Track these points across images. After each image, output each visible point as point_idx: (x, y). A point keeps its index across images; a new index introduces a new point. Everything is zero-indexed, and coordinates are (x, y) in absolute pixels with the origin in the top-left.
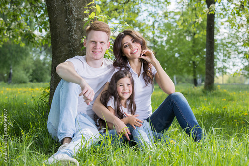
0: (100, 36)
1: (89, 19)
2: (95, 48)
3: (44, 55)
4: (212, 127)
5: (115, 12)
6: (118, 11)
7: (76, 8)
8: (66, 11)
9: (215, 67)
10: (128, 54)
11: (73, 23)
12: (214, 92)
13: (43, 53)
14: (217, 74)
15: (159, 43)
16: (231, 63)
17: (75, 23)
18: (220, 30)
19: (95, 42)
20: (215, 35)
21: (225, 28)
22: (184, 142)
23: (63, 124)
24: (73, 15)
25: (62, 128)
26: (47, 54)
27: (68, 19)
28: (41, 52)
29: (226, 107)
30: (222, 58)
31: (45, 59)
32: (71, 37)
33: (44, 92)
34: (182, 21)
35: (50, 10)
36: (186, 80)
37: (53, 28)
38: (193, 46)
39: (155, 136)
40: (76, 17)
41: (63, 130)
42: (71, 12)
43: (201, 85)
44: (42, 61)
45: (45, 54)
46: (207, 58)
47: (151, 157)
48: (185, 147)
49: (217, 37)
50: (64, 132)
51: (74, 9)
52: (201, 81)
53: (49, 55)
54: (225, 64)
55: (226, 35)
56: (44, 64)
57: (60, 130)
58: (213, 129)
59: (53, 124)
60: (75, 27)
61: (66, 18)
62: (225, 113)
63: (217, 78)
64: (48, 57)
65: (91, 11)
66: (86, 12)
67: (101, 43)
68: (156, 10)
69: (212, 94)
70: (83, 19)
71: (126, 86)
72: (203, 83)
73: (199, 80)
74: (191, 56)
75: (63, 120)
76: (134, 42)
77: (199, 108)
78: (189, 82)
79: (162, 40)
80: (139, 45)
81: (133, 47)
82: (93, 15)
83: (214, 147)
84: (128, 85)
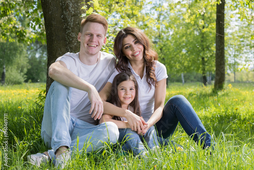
1: (87, 15)
3: (40, 53)
4: (222, 133)
5: (116, 5)
6: (119, 4)
7: (73, 3)
8: (62, 7)
9: (226, 64)
10: (128, 56)
11: (69, 20)
12: (225, 91)
13: (38, 50)
14: (229, 72)
15: (165, 38)
16: (244, 58)
17: (72, 20)
18: (231, 23)
20: (225, 29)
21: (236, 21)
22: (192, 149)
23: (57, 133)
24: (69, 10)
25: (57, 136)
26: (43, 51)
27: (65, 15)
28: (36, 50)
29: (238, 107)
30: (234, 54)
31: (41, 57)
32: (68, 35)
33: (40, 95)
34: (189, 14)
35: (44, 5)
36: (195, 78)
37: (48, 25)
38: (202, 41)
39: (161, 143)
40: (73, 13)
41: (57, 139)
42: (67, 7)
43: (210, 83)
44: (38, 60)
45: (41, 52)
46: (217, 54)
47: (156, 166)
48: (193, 154)
49: (228, 31)
51: (71, 5)
52: (211, 78)
53: (45, 53)
54: (237, 60)
55: (237, 28)
56: (40, 62)
57: (55, 139)
58: (223, 135)
60: (72, 24)
61: (63, 14)
62: (237, 115)
63: (228, 74)
64: (44, 55)
65: (89, 7)
66: (84, 8)
67: (98, 36)
68: (160, 2)
69: (223, 93)
70: (81, 15)
71: (128, 90)
72: (213, 82)
73: (208, 78)
74: (200, 51)
75: (57, 128)
76: (135, 43)
77: (209, 109)
78: (198, 81)
79: (168, 34)
80: (141, 47)
81: (135, 49)
82: (90, 11)
83: (224, 155)
84: (131, 89)
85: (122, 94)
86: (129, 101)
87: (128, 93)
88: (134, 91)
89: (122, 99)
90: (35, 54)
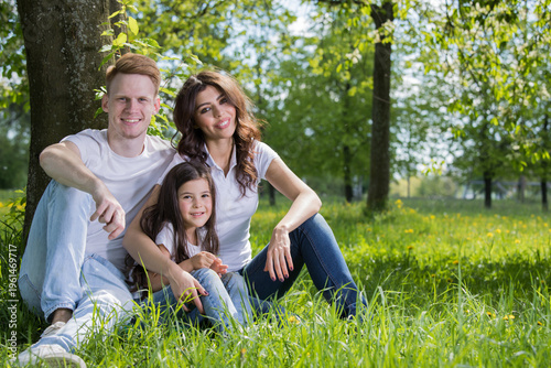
0: (137, 85)
1: (114, 47)
2: (127, 111)
3: (17, 130)
4: (380, 288)
5: (174, 36)
6: (180, 34)
7: (86, 25)
8: (63, 30)
9: (392, 161)
10: (207, 128)
11: (77, 57)
12: (389, 214)
13: (14, 124)
14: (396, 176)
15: (271, 105)
16: (428, 151)
17: (83, 58)
18: (405, 78)
19: (128, 100)
20: (391, 90)
21: (414, 75)
22: (319, 320)
23: (54, 281)
24: (78, 38)
25: (52, 287)
26: (23, 126)
27: (68, 48)
28: (9, 123)
29: (413, 245)
30: (408, 140)
31: (18, 138)
32: (74, 88)
33: (14, 208)
34: (321, 58)
35: (27, 27)
36: (329, 187)
37: (34, 69)
38: (345, 114)
39: (256, 307)
40: (85, 43)
41: (53, 293)
42: (73, 33)
43: (359, 199)
44: (13, 144)
45: (19, 127)
46: (374, 139)
47: (244, 351)
48: (321, 330)
49: (398, 95)
50: (56, 296)
51: (81, 27)
52: (360, 189)
53: (28, 129)
54: (414, 154)
55: (416, 90)
56: (16, 148)
57: (48, 293)
58: (381, 292)
59: (32, 279)
60: (82, 65)
61: (64, 45)
62: (411, 259)
63: (397, 183)
64: (25, 134)
65: (117, 32)
66: (106, 33)
67: (141, 99)
68: (263, 33)
69: (384, 217)
70: (101, 47)
71: (198, 197)
72: (366, 196)
73: (356, 190)
74: (341, 134)
75: (54, 271)
77: (355, 248)
78: (335, 193)
79: (276, 98)
80: (232, 110)
81: (222, 113)
82: (121, 40)
83: (382, 332)
84: (203, 196)
85: (187, 206)
86: (201, 221)
87: (199, 205)
88: (209, 199)
89: (188, 217)
90: (7, 131)
